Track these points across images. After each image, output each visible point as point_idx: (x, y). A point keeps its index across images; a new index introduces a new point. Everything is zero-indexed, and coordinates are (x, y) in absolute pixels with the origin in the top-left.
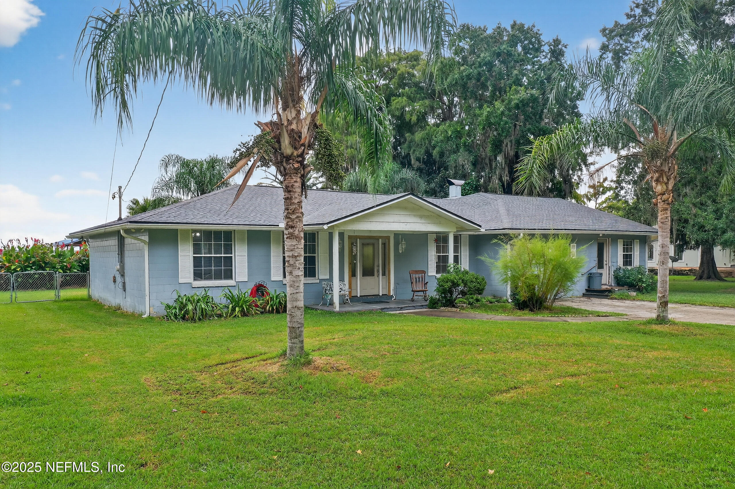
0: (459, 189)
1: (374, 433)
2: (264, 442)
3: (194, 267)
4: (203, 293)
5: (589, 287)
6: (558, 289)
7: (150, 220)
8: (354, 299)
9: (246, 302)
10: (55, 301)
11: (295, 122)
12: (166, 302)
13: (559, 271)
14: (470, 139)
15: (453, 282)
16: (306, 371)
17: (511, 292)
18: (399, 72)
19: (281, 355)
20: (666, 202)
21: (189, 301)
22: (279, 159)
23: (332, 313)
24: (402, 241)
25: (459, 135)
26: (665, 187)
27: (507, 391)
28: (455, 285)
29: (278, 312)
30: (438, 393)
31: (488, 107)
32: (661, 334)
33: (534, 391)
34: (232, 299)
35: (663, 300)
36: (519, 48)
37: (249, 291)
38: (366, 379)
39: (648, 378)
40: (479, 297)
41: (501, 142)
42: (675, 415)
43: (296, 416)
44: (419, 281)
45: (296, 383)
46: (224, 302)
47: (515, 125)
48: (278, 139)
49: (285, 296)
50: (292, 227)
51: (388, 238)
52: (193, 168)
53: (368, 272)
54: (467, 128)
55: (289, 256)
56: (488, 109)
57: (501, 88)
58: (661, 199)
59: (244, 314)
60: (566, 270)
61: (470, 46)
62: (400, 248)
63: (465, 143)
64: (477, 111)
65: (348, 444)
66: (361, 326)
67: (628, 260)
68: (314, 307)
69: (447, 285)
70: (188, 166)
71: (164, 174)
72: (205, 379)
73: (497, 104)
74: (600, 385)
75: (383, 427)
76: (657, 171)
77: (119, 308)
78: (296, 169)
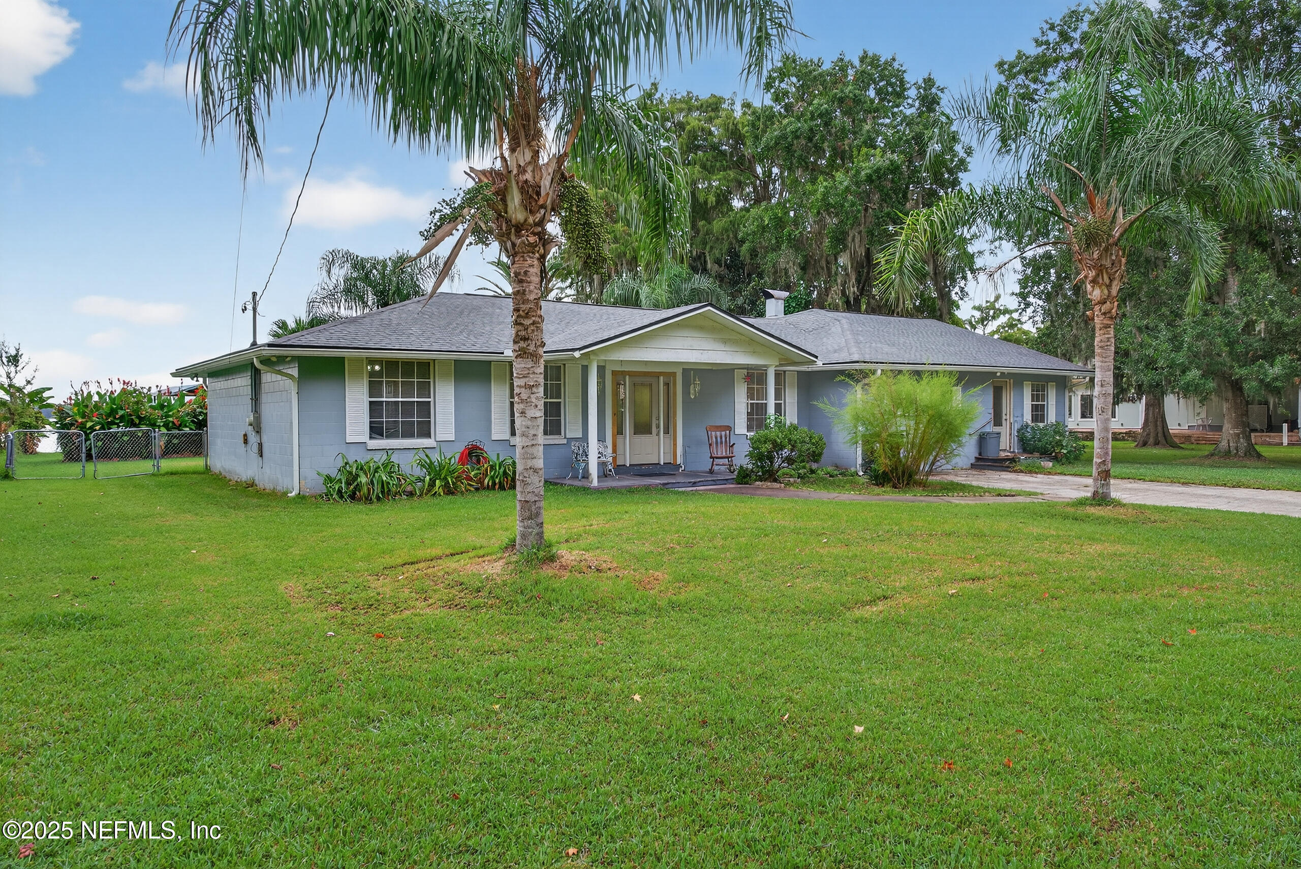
0: (781, 305)
1: (661, 667)
2: (479, 683)
3: (371, 417)
4: (385, 457)
5: (980, 454)
6: (937, 454)
7: (299, 343)
8: (621, 470)
9: (453, 472)
10: (153, 475)
11: (530, 169)
12: (325, 472)
13: (938, 425)
14: (797, 229)
15: (774, 443)
16: (548, 571)
17: (863, 459)
18: (688, 128)
19: (506, 548)
20: (1108, 315)
21: (362, 469)
22: (504, 229)
23: (587, 490)
24: (695, 380)
25: (780, 223)
26: (1106, 292)
27: (872, 602)
28: (777, 447)
29: (502, 488)
30: (759, 605)
31: (826, 180)
32: (1100, 521)
33: (915, 603)
34: (429, 467)
35: (1103, 468)
36: (872, 93)
37: (458, 456)
38: (643, 584)
39: (1094, 584)
40: (814, 466)
41: (845, 234)
42: (1145, 639)
43: (531, 641)
44: (721, 443)
45: (531, 591)
46: (418, 472)
47: (866, 210)
48: (503, 194)
49: (514, 463)
50: (525, 339)
51: (674, 374)
52: (371, 271)
53: (642, 428)
54: (792, 214)
55: (520, 387)
56: (825, 184)
57: (844, 152)
58: (1100, 310)
59: (450, 491)
60: (950, 423)
61: (797, 88)
62: (692, 391)
63: (790, 235)
64: (809, 187)
65: (617, 685)
66: (632, 508)
67: (1038, 413)
68: (558, 481)
69: (766, 448)
70: (363, 268)
71: (327, 280)
72: (384, 587)
73: (839, 176)
74: (1018, 594)
75: (675, 657)
76: (1094, 267)
77: (252, 484)
78: (533, 246)
